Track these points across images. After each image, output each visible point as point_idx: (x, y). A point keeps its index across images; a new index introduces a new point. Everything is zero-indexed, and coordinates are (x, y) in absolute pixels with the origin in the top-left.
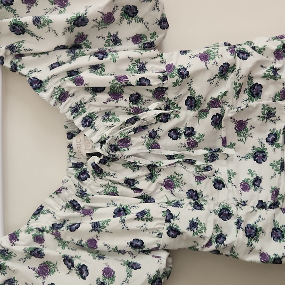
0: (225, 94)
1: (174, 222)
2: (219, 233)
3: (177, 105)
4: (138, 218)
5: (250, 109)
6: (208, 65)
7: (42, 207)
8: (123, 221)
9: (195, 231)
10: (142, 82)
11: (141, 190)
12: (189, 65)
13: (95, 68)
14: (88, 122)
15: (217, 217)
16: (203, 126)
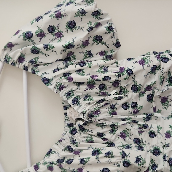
0: (155, 83)
1: (127, 158)
2: (153, 164)
3: (127, 89)
4: (106, 156)
5: (170, 90)
6: (144, 67)
7: (51, 150)
8: (98, 158)
9: (139, 163)
10: (106, 78)
11: (107, 139)
12: (133, 68)
13: (79, 71)
14: (76, 101)
15: (152, 154)
16: (142, 101)
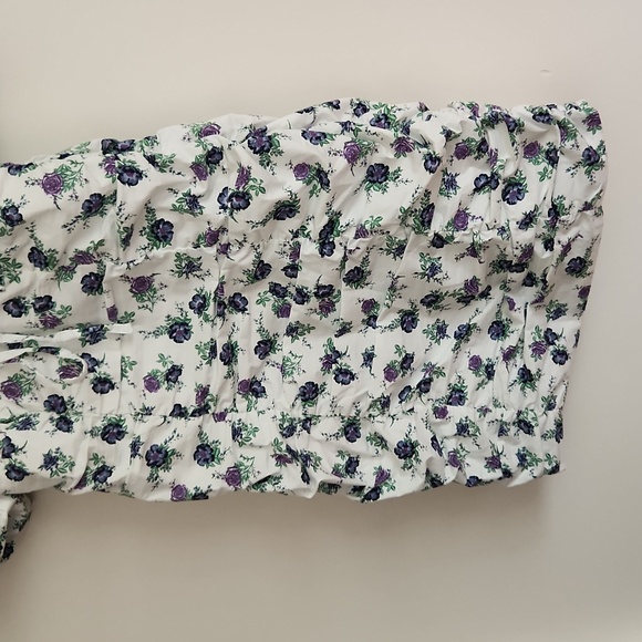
0: (101, 243)
1: (18, 458)
2: (101, 465)
3: (14, 260)
6: (59, 202)
9: (54, 469)
12: (23, 201)
15: (98, 439)
